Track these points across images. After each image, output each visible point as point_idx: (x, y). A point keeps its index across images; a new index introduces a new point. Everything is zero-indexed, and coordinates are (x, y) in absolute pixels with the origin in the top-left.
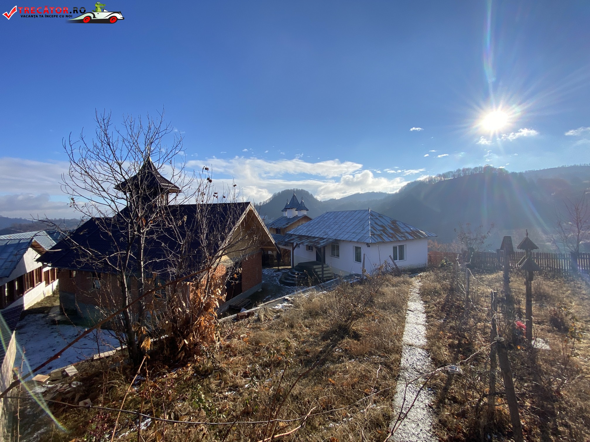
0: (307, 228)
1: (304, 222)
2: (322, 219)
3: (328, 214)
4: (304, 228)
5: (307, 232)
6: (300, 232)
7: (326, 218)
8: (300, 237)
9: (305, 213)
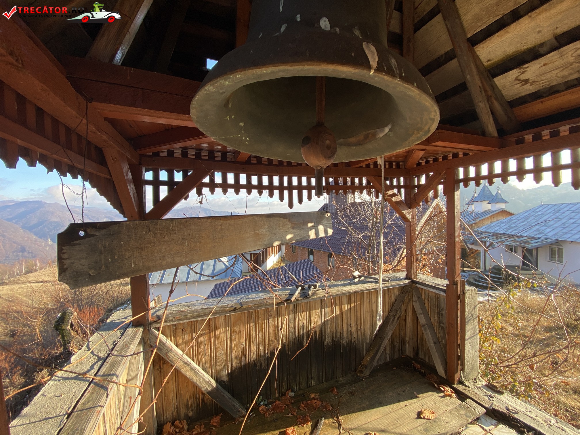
0: (508, 225)
1: (500, 218)
2: (532, 214)
3: (543, 207)
4: (503, 225)
5: (508, 229)
6: (496, 229)
7: (539, 213)
8: (497, 235)
9: (503, 206)
